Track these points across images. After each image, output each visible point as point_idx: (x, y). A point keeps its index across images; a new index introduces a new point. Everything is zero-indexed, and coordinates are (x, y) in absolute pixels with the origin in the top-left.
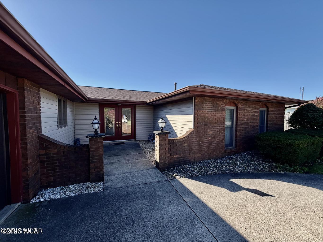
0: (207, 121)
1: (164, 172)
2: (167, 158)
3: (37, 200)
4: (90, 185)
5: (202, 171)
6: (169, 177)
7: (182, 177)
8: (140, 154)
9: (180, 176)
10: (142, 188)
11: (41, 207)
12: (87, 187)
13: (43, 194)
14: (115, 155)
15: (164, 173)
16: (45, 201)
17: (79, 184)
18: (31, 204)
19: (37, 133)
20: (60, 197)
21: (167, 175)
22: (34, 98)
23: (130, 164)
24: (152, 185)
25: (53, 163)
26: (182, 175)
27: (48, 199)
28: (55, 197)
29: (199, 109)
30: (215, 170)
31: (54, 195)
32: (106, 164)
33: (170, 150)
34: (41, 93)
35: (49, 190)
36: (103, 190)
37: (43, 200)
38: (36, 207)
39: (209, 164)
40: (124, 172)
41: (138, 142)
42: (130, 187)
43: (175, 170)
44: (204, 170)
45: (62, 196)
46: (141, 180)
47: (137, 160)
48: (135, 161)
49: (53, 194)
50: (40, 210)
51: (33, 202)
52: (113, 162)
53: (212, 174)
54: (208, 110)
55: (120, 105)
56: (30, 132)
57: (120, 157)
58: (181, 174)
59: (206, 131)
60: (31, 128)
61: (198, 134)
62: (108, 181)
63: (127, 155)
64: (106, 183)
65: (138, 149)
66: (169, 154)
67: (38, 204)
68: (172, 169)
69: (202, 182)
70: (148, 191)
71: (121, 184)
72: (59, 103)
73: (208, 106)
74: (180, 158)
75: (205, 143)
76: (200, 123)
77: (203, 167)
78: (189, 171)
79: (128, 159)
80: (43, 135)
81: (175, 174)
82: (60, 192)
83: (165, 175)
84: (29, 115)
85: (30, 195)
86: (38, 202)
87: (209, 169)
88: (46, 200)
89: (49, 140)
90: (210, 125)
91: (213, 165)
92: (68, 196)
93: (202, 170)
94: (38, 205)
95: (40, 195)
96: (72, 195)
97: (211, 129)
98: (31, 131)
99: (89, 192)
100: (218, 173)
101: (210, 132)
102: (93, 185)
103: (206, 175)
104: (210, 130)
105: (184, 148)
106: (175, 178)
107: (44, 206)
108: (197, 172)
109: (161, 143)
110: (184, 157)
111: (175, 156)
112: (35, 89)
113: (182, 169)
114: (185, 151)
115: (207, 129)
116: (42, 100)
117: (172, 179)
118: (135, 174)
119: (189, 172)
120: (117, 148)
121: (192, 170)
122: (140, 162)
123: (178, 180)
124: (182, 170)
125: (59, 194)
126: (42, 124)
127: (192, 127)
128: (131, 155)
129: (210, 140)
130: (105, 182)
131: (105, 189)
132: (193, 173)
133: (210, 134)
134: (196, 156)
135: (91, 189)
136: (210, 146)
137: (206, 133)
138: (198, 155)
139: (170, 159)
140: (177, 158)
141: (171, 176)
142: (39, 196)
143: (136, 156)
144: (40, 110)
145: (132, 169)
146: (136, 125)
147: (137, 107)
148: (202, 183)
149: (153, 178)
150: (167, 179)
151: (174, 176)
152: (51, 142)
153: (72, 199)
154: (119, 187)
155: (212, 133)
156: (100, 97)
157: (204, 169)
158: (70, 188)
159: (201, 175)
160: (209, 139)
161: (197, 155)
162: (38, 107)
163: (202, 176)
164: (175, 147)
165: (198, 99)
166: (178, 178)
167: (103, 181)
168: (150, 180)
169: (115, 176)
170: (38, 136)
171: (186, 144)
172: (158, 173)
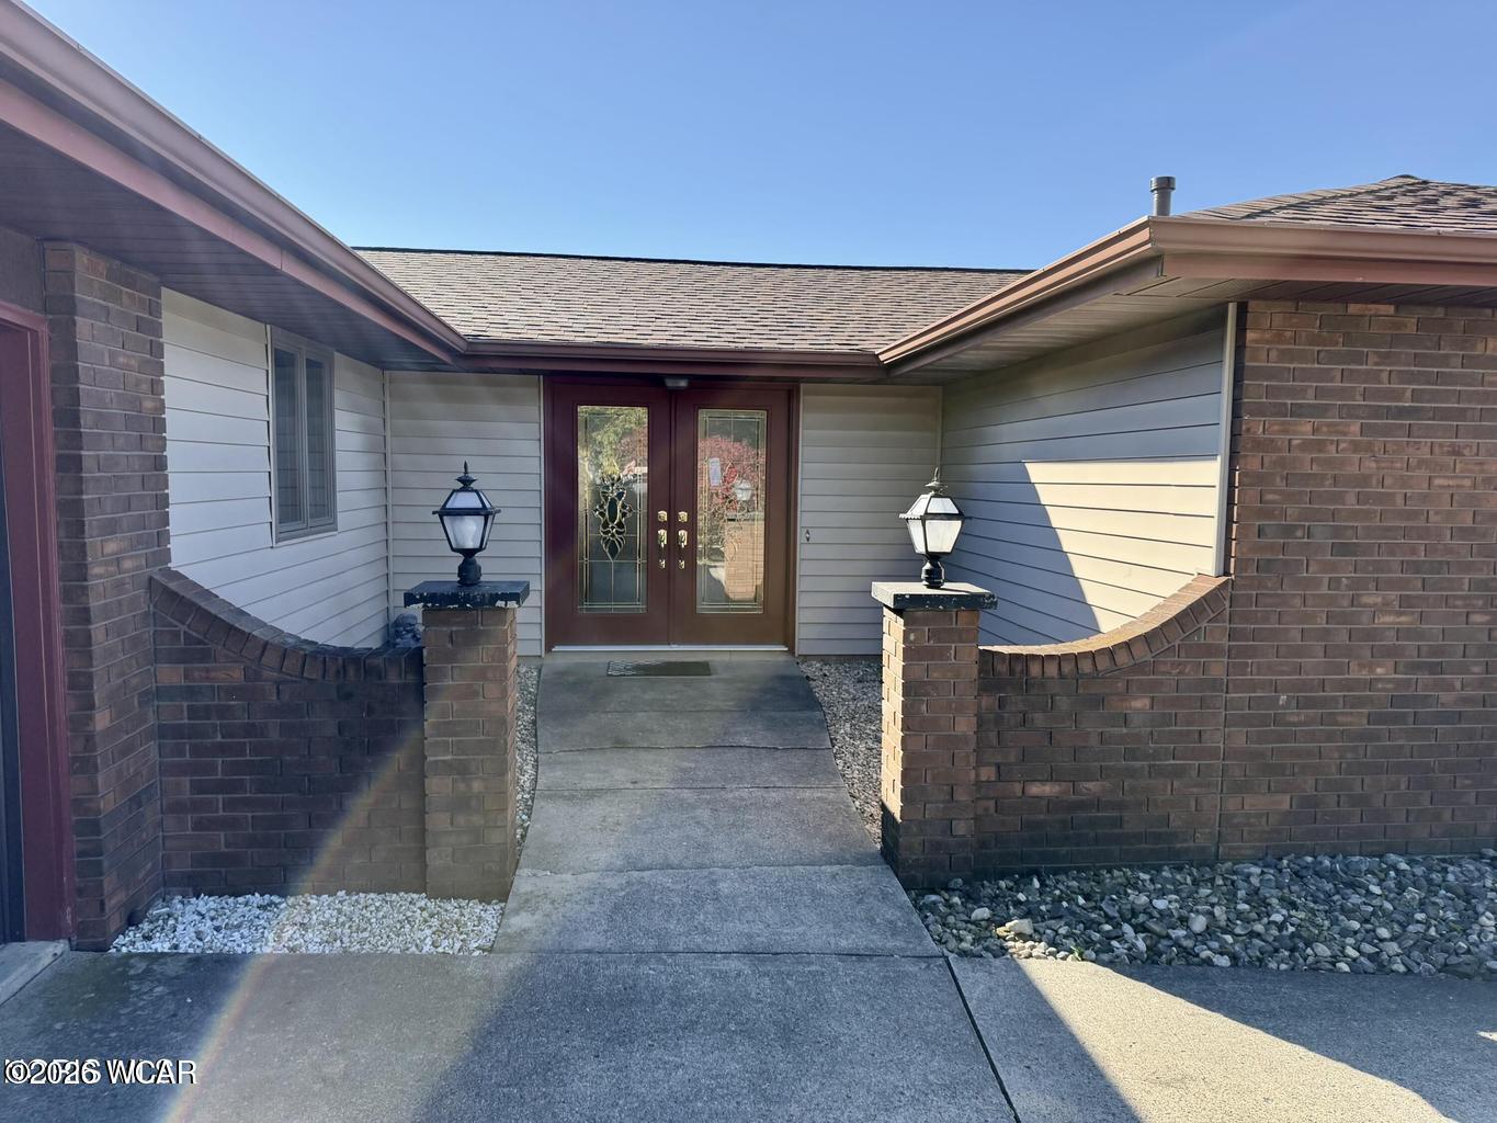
0: (1354, 514)
1: (934, 898)
2: (962, 796)
3: (138, 944)
4: (422, 909)
5: (1253, 934)
6: (960, 939)
7: (1062, 954)
8: (801, 753)
9: (1052, 943)
10: (739, 975)
11: (152, 982)
12: (401, 917)
13: (169, 915)
14: (620, 744)
15: (933, 907)
16: (174, 954)
17: (361, 894)
18: (109, 959)
19: (144, 562)
20: (249, 949)
21: (951, 919)
22: (125, 355)
23: (704, 814)
24: (813, 968)
25: (222, 749)
26: (1066, 937)
27: (191, 950)
28: (226, 945)
29: (1280, 411)
30: (1382, 940)
31: (223, 931)
32: (550, 797)
33: (993, 736)
34: (167, 318)
35: (201, 903)
36: (491, 950)
37: (166, 950)
38: (132, 978)
39: (1353, 885)
40: (647, 861)
41: (813, 669)
42: (660, 961)
43: (1022, 897)
44: (1281, 927)
45: (261, 947)
46: (745, 928)
47: (758, 793)
48: (745, 793)
49: (218, 929)
50: (145, 993)
51: (119, 950)
52: (595, 785)
53: (1344, 967)
54: (1376, 412)
55: (683, 384)
56: (105, 551)
57: (650, 756)
58: (1063, 931)
59: (1346, 602)
60: (110, 528)
61: (1266, 620)
62: (533, 901)
63: (703, 752)
64: (516, 912)
65: (799, 714)
66: (980, 763)
67: (142, 966)
68: (1002, 884)
69: (1218, 1010)
70: (771, 1004)
71: (606, 931)
72: (278, 378)
73: (1373, 376)
74: (1081, 805)
75: (1324, 702)
76: (1288, 531)
77: (1274, 901)
78: (1142, 918)
79: (703, 781)
80: (178, 576)
81: (1016, 921)
82: (257, 922)
83: (931, 918)
84: (98, 456)
85: (107, 908)
86: (143, 956)
87: (1334, 922)
88: (181, 951)
89: (203, 604)
90: (1392, 553)
91: (1376, 902)
92: (292, 949)
93: (1259, 928)
94: (140, 971)
95: (158, 920)
96: (314, 949)
97: (1392, 584)
98: (111, 547)
99: (407, 949)
100: (1402, 969)
101: (1390, 613)
102: (438, 913)
103: (1283, 967)
104: (1393, 595)
105: (1124, 730)
106: (1004, 950)
107: (167, 980)
108: (1210, 932)
109: (918, 672)
110: (1121, 806)
111: (1035, 789)
112: (130, 295)
113: (1087, 897)
114: (1131, 754)
115: (1357, 585)
116: (172, 359)
117: (981, 956)
118: (714, 882)
119: (1139, 928)
120: (648, 696)
121: (1164, 915)
122: (777, 805)
123: (1018, 968)
124: (1081, 901)
125: (245, 931)
126: (170, 510)
127: (1206, 563)
128: (730, 754)
129: (1389, 681)
130: (512, 903)
131: (501, 944)
132: (1168, 937)
133: (1393, 633)
134: (1232, 804)
135: (420, 935)
136: (1378, 738)
137: (1344, 618)
138: (1254, 803)
139: (992, 804)
140: (1052, 804)
141: (983, 931)
142: (151, 926)
143: (766, 765)
144: (159, 425)
145: (704, 847)
146: (801, 537)
147: (807, 398)
148: (1217, 1021)
149: (837, 925)
150: (936, 949)
151: (999, 937)
152: (216, 617)
153: (304, 971)
154: (588, 945)
155: (1403, 619)
156: (548, 326)
157: (1278, 918)
158: (309, 912)
159: (1234, 958)
160: (1372, 671)
161: (1248, 801)
162: (148, 404)
163: (1242, 971)
164: (1039, 719)
165: (1269, 321)
166: (1030, 956)
167: (503, 897)
168: (811, 932)
169: (580, 877)
170: (151, 579)
171: (1140, 703)
172: (885, 897)
